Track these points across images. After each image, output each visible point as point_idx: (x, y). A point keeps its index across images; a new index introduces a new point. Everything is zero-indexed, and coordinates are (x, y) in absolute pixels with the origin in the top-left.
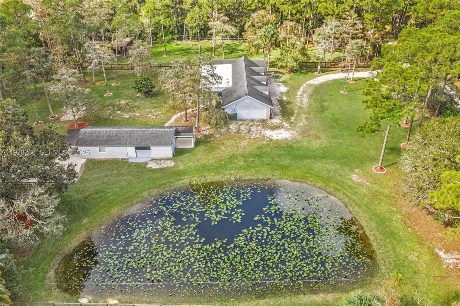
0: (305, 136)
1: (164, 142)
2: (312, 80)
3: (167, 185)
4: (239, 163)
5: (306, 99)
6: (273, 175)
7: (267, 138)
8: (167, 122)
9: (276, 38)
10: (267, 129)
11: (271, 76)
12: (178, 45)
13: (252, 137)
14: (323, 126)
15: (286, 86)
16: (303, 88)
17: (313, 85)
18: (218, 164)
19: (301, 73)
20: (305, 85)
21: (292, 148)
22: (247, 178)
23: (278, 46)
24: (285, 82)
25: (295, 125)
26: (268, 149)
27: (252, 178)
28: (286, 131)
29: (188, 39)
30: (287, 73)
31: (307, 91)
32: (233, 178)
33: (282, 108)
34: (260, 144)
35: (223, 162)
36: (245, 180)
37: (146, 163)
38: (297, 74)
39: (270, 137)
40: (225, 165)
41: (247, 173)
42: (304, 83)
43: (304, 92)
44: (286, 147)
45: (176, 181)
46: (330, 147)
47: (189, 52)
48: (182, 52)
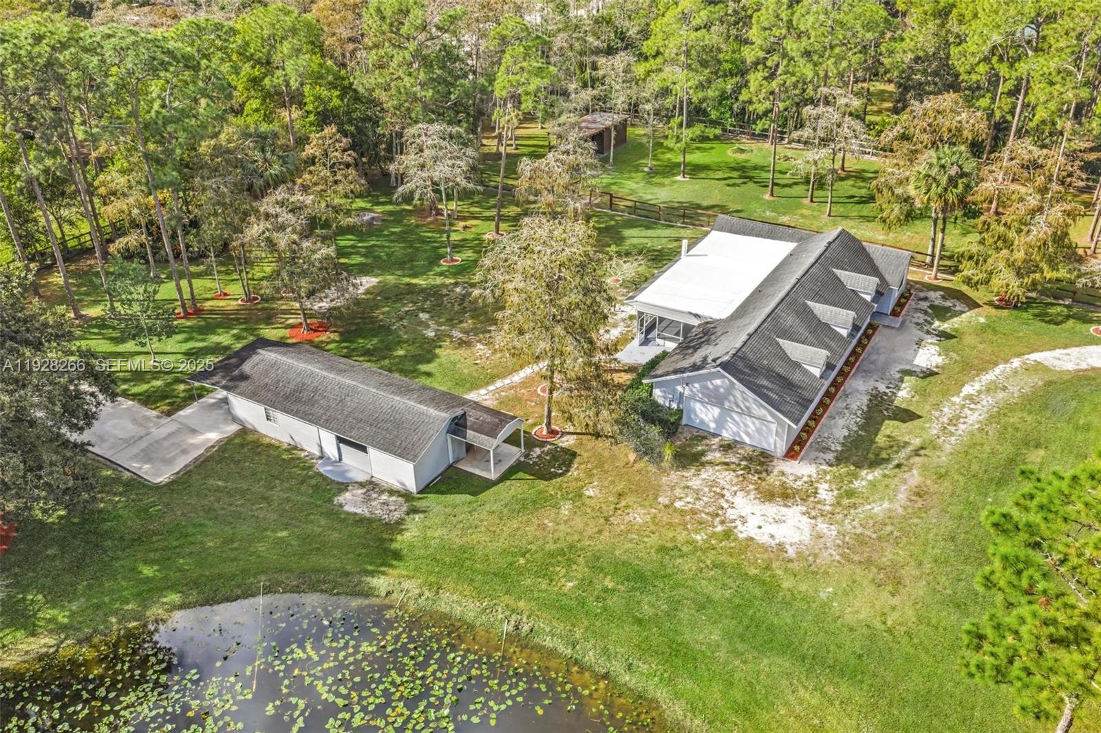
0: (857, 558)
1: (404, 445)
2: (1058, 353)
3: (331, 577)
4: (563, 580)
5: (974, 418)
6: (630, 667)
7: (722, 522)
8: (504, 377)
9: (968, 187)
10: (748, 493)
11: (924, 305)
12: (742, 151)
13: (678, 504)
14: (953, 539)
15: (945, 352)
16: (1002, 373)
17: (1047, 369)
18: (503, 563)
19: (1040, 316)
20: (1016, 362)
21: (770, 589)
22: (548, 642)
23: (972, 213)
24: (954, 337)
25: (854, 506)
26: (688, 566)
27: (561, 649)
28: (805, 519)
29: (782, 139)
30: (990, 304)
31: (1004, 388)
32: (507, 628)
33: (861, 427)
34: (682, 536)
35: (522, 561)
36: (539, 648)
37: (343, 487)
38: (1025, 315)
39: (733, 521)
40: (521, 574)
41: (560, 628)
42: (1019, 355)
43: (991, 389)
44: (755, 579)
45: (359, 573)
46: (906, 638)
47: (751, 178)
48: (735, 174)
